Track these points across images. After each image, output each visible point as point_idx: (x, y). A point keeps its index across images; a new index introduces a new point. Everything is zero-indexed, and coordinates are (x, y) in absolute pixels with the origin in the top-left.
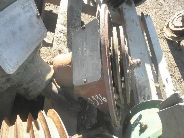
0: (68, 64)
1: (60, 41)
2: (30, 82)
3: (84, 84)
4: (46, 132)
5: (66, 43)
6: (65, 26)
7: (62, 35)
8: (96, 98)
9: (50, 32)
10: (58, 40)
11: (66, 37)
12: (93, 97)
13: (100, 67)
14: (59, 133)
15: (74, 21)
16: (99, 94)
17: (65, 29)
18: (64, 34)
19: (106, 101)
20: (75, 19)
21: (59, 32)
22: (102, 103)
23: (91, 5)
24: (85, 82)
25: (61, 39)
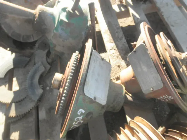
0: (132, 78)
1: (115, 57)
2: (114, 102)
3: (152, 91)
4: (144, 134)
5: (120, 56)
6: (112, 42)
7: (113, 51)
8: (164, 98)
9: (104, 53)
10: (112, 57)
11: (118, 51)
12: (161, 97)
13: (160, 79)
14: (152, 132)
15: (117, 34)
16: (166, 95)
17: (113, 45)
18: (115, 50)
19: (172, 98)
20: (117, 32)
21: (110, 50)
22: (170, 100)
23: (123, 9)
24: (152, 90)
25: (114, 55)
